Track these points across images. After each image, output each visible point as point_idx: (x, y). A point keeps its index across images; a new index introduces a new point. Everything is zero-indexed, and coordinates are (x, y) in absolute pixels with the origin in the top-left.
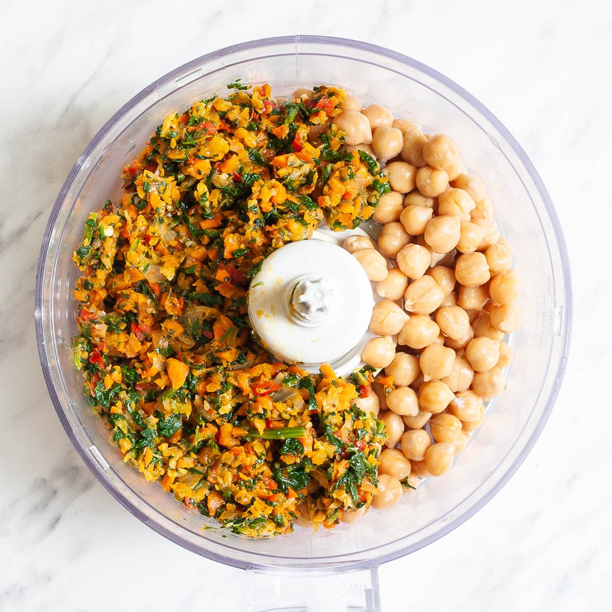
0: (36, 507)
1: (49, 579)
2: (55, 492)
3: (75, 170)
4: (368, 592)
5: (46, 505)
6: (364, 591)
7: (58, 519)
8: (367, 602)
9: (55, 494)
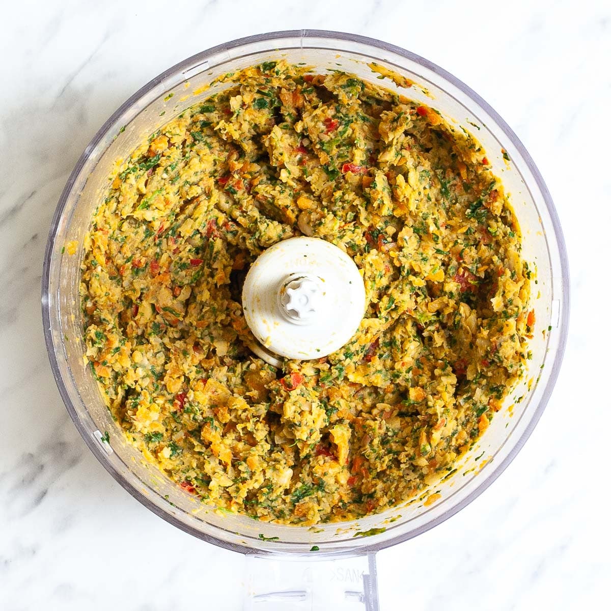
0: (23, 481)
1: (34, 552)
2: (42, 467)
3: (83, 159)
4: (366, 578)
5: (33, 479)
6: (362, 577)
7: (44, 494)
8: (365, 587)
9: (42, 469)
